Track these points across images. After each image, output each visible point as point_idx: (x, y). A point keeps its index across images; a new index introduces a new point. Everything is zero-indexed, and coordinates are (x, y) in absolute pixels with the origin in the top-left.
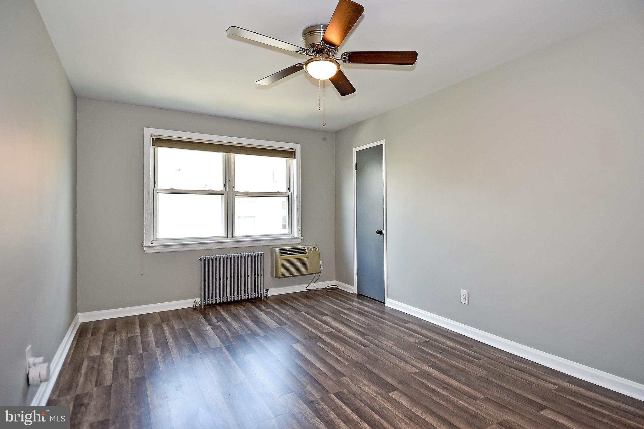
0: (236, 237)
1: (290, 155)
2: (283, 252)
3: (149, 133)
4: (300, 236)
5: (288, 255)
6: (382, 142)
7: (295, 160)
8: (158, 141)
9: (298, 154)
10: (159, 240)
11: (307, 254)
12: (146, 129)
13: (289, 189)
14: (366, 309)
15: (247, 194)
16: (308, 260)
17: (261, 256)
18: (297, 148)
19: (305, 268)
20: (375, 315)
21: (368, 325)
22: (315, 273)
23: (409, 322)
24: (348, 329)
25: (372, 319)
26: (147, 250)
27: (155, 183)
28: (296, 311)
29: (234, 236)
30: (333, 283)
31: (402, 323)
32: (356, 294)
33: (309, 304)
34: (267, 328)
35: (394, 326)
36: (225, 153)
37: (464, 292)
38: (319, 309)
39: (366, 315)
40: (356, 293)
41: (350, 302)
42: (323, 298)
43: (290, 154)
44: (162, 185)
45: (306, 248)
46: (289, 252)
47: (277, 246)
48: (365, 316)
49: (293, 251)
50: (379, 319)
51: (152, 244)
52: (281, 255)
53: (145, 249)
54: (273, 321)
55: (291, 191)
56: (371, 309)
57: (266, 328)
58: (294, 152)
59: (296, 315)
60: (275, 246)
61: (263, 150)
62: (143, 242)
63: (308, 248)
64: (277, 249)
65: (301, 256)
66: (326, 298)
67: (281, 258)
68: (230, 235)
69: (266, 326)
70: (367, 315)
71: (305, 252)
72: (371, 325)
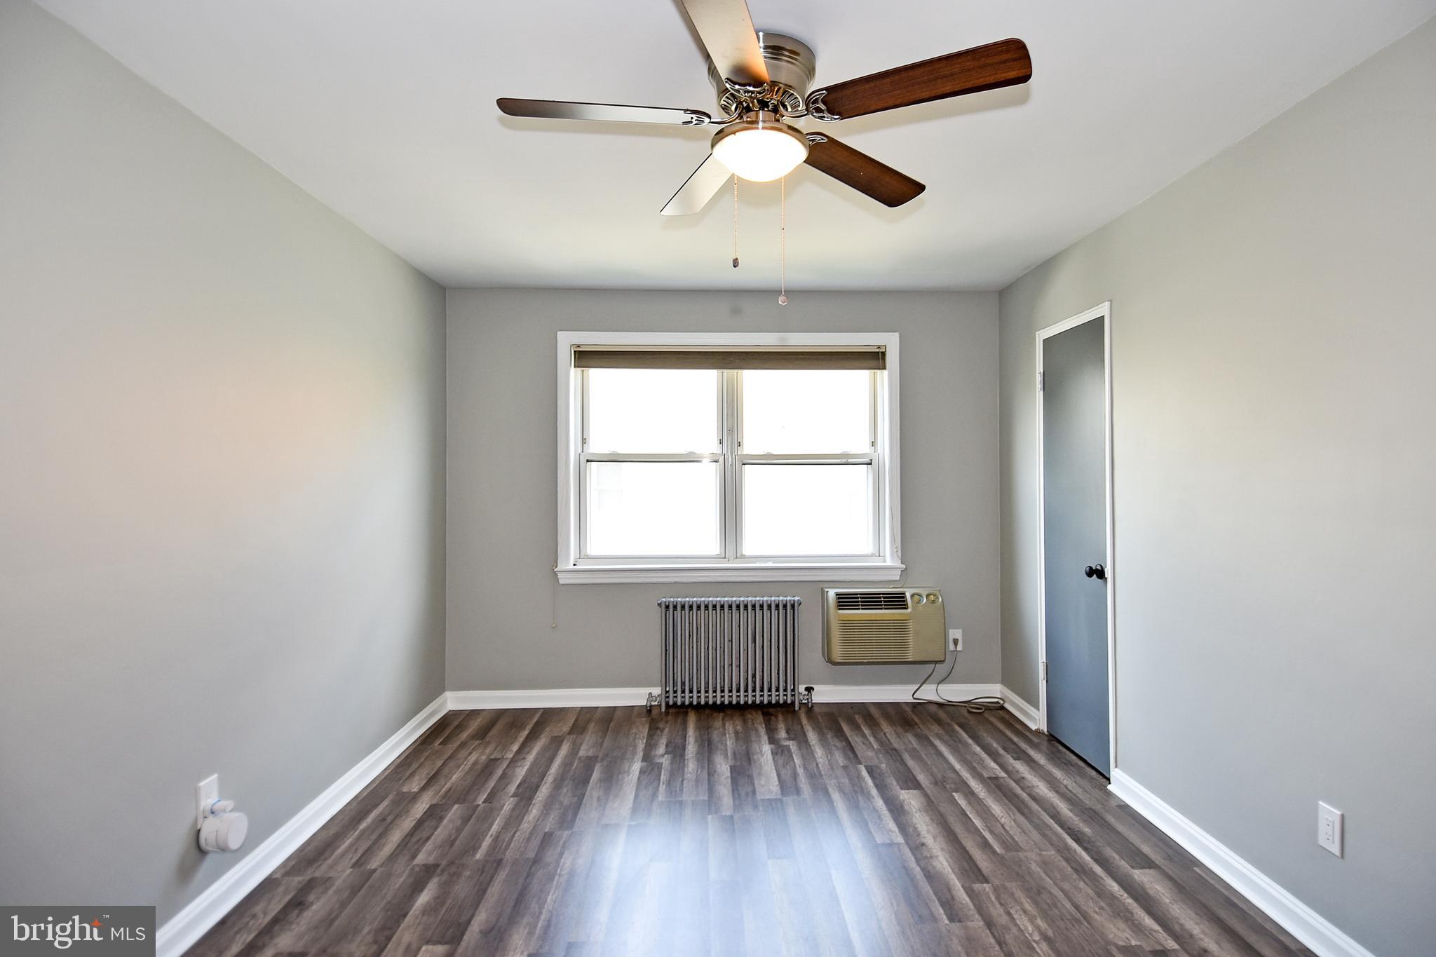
0: (743, 557)
1: (873, 363)
2: (845, 601)
3: (567, 341)
4: (898, 564)
5: (859, 609)
6: (1102, 310)
7: (885, 373)
8: (585, 358)
9: (893, 358)
10: (588, 557)
11: (909, 610)
12: (562, 336)
13: (873, 444)
14: (1042, 789)
15: (769, 460)
16: (911, 626)
17: (793, 606)
18: (891, 342)
19: (903, 645)
20: (1056, 816)
21: (1010, 845)
22: (936, 662)
23: (1148, 864)
24: (944, 846)
25: (1037, 827)
26: (563, 579)
27: (584, 441)
28: (849, 759)
29: (739, 555)
30: (993, 691)
31: (1123, 863)
32: (1043, 733)
33: (895, 742)
34: (750, 794)
35: (1091, 869)
36: (722, 371)
37: (1329, 814)
38: (911, 763)
39: (1026, 811)
40: (1045, 730)
41: (1010, 760)
42: (941, 731)
43: (875, 359)
44: (597, 446)
45: (908, 596)
46: (862, 602)
47: (834, 583)
48: (1022, 814)
49: (871, 601)
50: (1056, 834)
51: (574, 565)
52: (840, 609)
53: (560, 576)
54: (776, 778)
55: (879, 450)
56: (1057, 792)
57: (747, 794)
58: (884, 354)
59: (839, 772)
60: (826, 585)
61: (803, 357)
62: (556, 562)
63: (912, 596)
64: (832, 593)
65: (890, 614)
66: (951, 733)
67: (839, 614)
68: (730, 553)
69: (750, 789)
70: (1031, 811)
71: (905, 605)
72: (1019, 848)
